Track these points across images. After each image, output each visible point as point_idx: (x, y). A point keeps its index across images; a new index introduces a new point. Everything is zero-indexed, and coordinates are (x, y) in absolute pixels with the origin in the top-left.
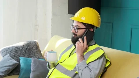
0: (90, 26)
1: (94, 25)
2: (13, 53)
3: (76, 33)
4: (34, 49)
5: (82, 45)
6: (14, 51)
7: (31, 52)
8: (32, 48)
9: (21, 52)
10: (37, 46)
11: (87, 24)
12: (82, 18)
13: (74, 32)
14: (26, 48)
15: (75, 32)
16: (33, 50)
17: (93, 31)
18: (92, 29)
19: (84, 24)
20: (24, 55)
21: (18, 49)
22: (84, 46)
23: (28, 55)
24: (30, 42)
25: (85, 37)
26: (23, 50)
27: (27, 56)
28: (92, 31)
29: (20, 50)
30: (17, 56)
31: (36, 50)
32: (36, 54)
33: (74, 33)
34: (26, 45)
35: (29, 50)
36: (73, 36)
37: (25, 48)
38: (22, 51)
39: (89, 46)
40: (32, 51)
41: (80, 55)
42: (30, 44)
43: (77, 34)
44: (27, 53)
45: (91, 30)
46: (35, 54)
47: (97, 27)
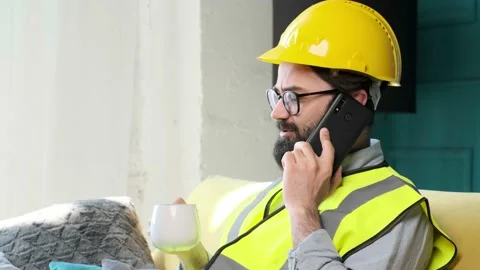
0: (354, 80)
1: (370, 73)
2: (21, 246)
3: (290, 121)
4: (116, 232)
5: (312, 165)
6: (26, 239)
7: (104, 244)
8: (107, 227)
9: (57, 245)
10: (128, 219)
11: (335, 74)
12: (313, 46)
13: (284, 115)
14: (81, 228)
15: (289, 112)
16: (111, 236)
17: (370, 102)
18: (363, 92)
19: (322, 72)
20: (68, 253)
21: (44, 229)
22: (317, 169)
23: (88, 256)
24: (100, 205)
25: (324, 132)
26: (64, 235)
27: (85, 260)
28: (364, 103)
29: (53, 234)
30: (39, 260)
31: (125, 236)
32: (124, 253)
33: (284, 120)
34: (82, 214)
35: (94, 234)
36: (282, 134)
37: (78, 226)
38: (60, 238)
39: (344, 174)
40: (108, 240)
41: (302, 211)
42: (98, 211)
43: (295, 120)
44: (83, 247)
45: (361, 98)
46: (118, 251)
47: (385, 84)
